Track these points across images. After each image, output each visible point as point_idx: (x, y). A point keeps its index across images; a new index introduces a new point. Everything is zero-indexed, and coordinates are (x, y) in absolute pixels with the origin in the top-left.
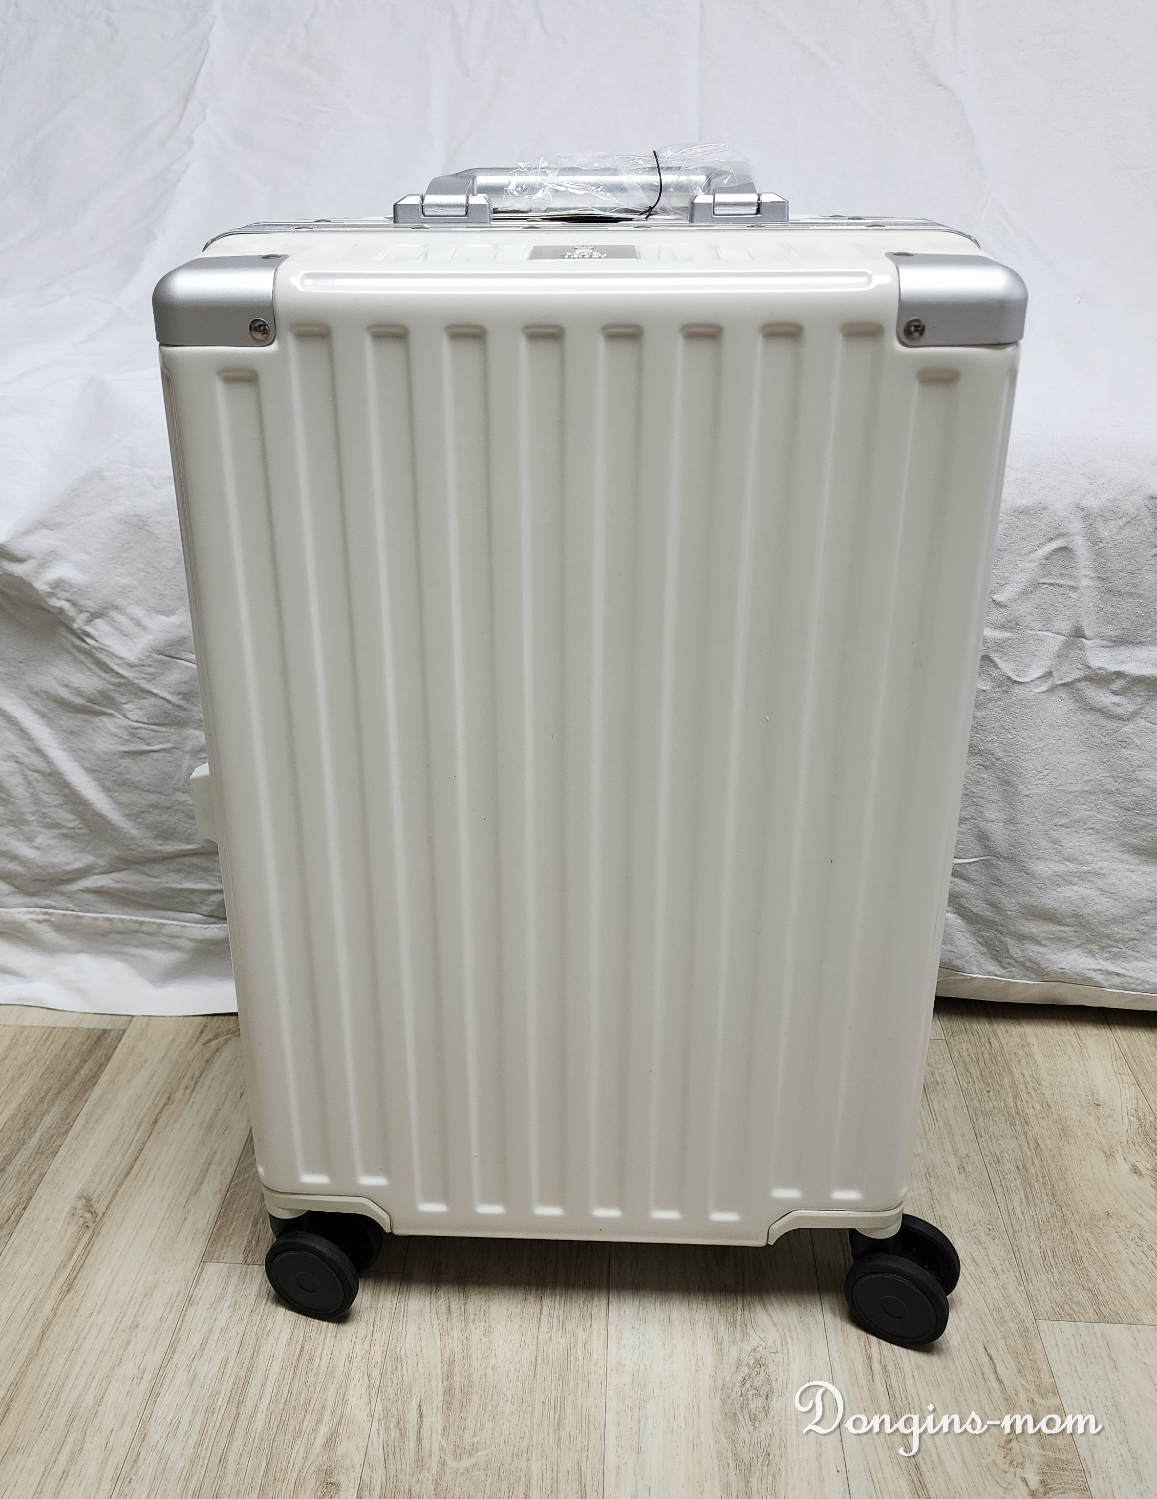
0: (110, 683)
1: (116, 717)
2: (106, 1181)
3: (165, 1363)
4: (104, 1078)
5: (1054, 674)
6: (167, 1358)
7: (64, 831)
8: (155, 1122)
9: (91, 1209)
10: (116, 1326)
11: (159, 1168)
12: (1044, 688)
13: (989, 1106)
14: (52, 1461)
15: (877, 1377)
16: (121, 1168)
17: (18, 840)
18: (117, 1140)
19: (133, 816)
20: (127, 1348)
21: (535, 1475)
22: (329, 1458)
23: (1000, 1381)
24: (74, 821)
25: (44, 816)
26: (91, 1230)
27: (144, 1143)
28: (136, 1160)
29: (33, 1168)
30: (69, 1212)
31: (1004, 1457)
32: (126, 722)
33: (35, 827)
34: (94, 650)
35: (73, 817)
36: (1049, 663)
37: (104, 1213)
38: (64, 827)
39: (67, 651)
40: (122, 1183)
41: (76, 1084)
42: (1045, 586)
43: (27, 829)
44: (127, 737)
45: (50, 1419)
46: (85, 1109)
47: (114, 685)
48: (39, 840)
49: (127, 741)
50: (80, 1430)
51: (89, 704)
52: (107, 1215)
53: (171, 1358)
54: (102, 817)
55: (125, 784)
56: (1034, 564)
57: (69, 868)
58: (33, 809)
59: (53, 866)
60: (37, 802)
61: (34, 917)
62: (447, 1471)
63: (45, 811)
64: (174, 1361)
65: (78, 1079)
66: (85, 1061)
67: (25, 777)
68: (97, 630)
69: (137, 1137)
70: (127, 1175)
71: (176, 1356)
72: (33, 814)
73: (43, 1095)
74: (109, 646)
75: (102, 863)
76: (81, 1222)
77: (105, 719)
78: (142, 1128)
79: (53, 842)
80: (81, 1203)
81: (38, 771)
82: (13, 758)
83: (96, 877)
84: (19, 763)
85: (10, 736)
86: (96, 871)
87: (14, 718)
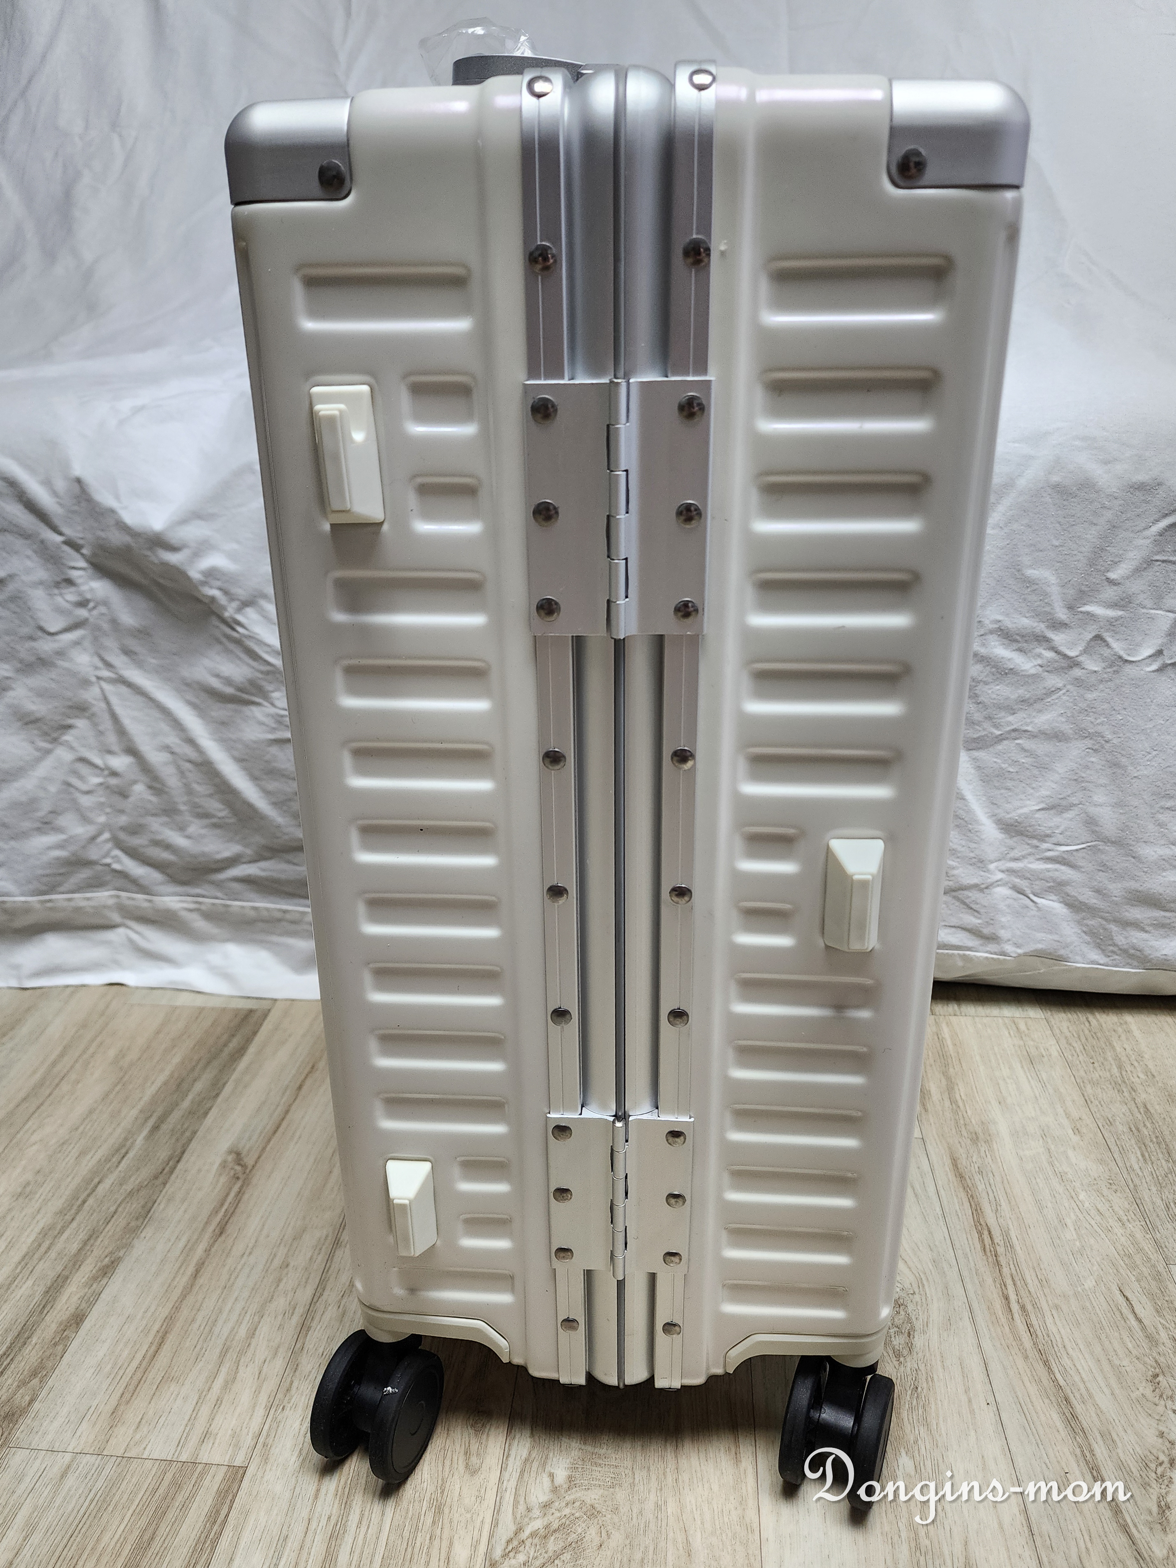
0: (258, 671)
1: (265, 707)
2: (255, 1137)
3: (315, 1300)
4: (252, 1050)
5: (1165, 653)
6: (318, 1294)
7: (214, 820)
8: (300, 1088)
9: (241, 1162)
10: (268, 1265)
11: (304, 1128)
12: (1155, 667)
13: (1095, 1076)
14: (206, 1388)
15: (1016, 1316)
16: (268, 1127)
17: (171, 829)
18: (264, 1103)
19: (279, 804)
20: (278, 1286)
23: (1140, 1321)
24: (224, 810)
25: (196, 806)
26: (241, 1180)
27: (290, 1106)
28: (283, 1119)
30: (220, 1165)
31: (1154, 1391)
32: (273, 710)
33: (188, 817)
34: (244, 639)
35: (221, 806)
36: (1160, 641)
37: (253, 1166)
38: (213, 816)
39: (220, 643)
40: (269, 1141)
41: (225, 1054)
42: (1159, 563)
43: (178, 818)
44: (274, 725)
45: (204, 1350)
46: (234, 1077)
47: (262, 672)
48: (192, 829)
49: (274, 729)
50: (234, 1360)
51: (239, 694)
52: (256, 1168)
53: (321, 1295)
54: (250, 806)
55: (273, 773)
56: (1149, 541)
57: (219, 857)
58: (185, 798)
59: (204, 854)
60: (190, 792)
61: (185, 905)
63: (197, 800)
64: (324, 1297)
65: (227, 1051)
66: (233, 1036)
67: (178, 768)
68: (247, 618)
69: (283, 1100)
70: (275, 1132)
71: (326, 1293)
72: (185, 804)
73: (194, 1064)
74: (258, 634)
75: (248, 851)
76: (232, 1174)
77: (254, 708)
78: (288, 1093)
79: (203, 831)
80: (231, 1157)
81: (190, 761)
82: (167, 748)
83: (245, 866)
84: (172, 753)
85: (164, 727)
86: (244, 860)
87: (168, 709)
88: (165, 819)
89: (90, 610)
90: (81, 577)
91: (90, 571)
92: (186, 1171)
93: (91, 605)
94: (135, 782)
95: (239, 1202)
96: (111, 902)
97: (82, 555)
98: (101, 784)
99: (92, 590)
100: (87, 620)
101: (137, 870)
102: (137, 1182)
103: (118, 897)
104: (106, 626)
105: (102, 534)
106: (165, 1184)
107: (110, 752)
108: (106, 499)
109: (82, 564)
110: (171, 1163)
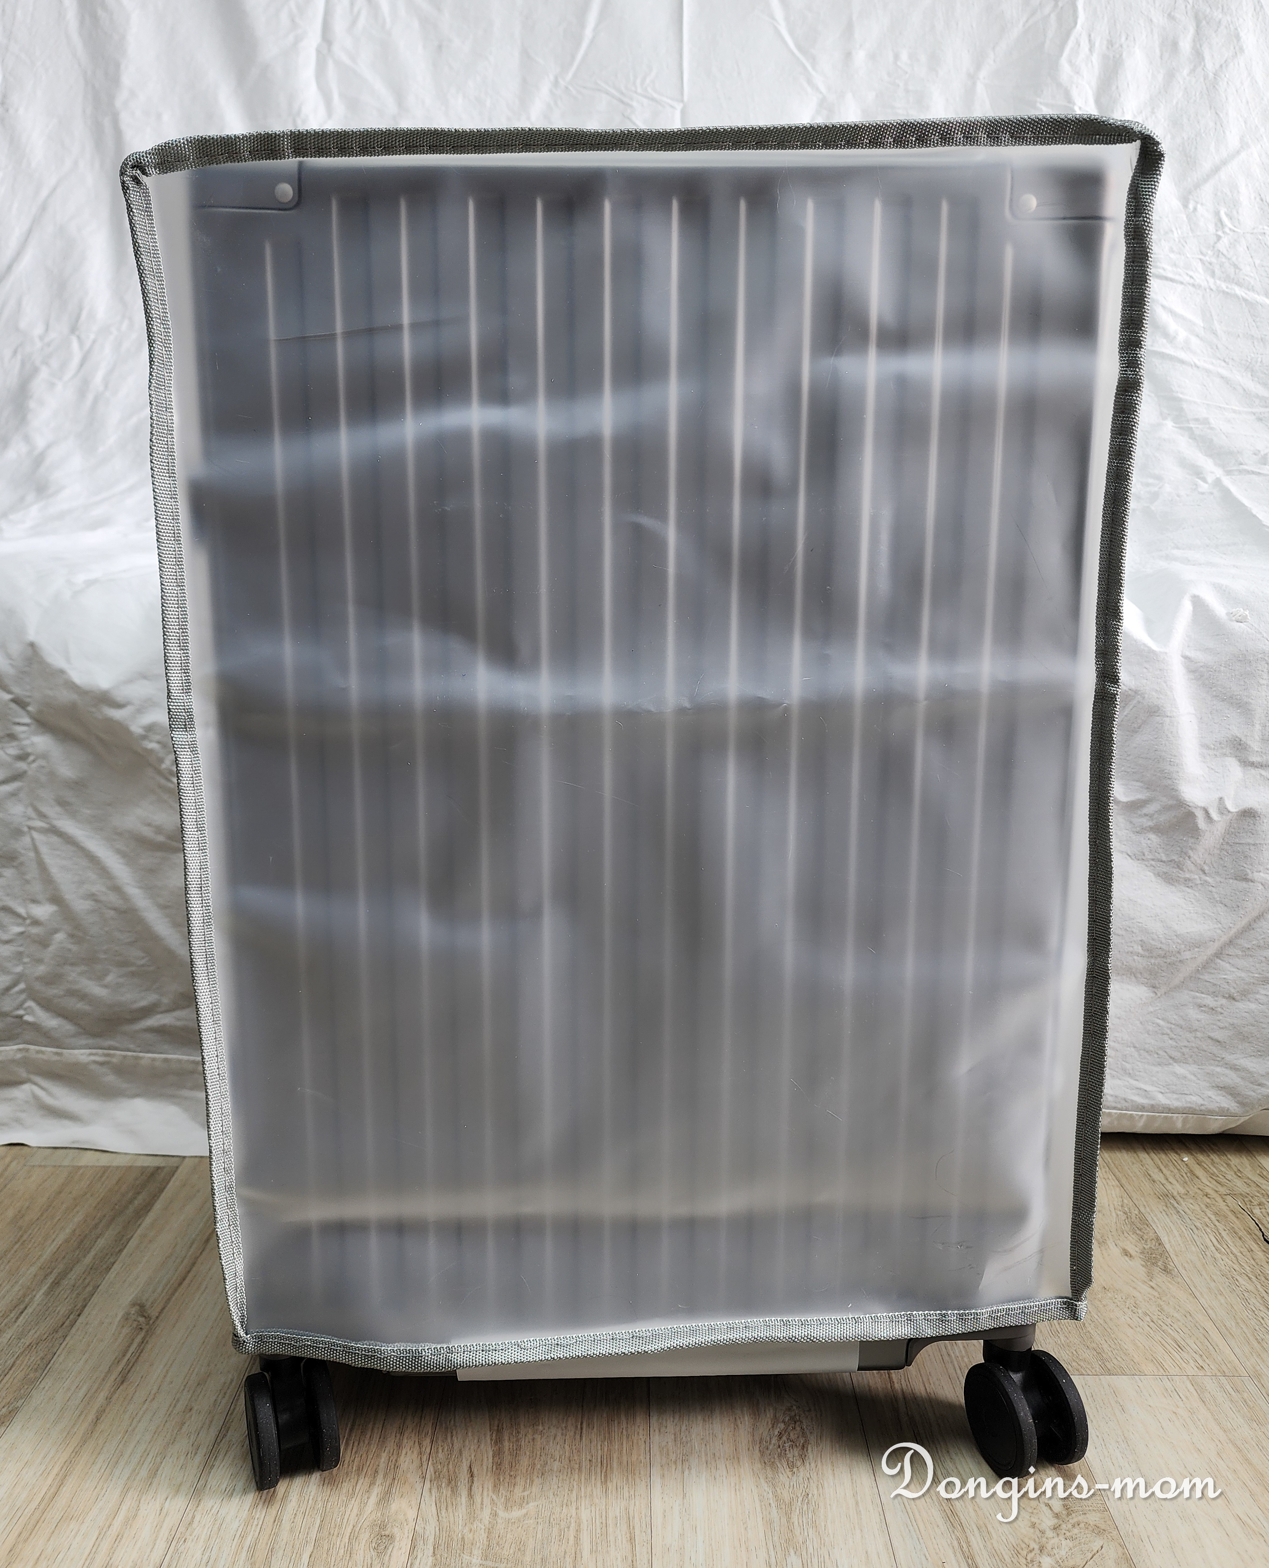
2: (159, 1290)
7: (133, 969)
8: (207, 1240)
9: (145, 1314)
10: (171, 1409)
11: (211, 1279)
16: (174, 1278)
20: (181, 1428)
21: (585, 1521)
22: (382, 1515)
24: (143, 958)
25: (116, 954)
26: (144, 1331)
27: (197, 1258)
28: (189, 1271)
29: (87, 1281)
30: (122, 1317)
33: (107, 966)
35: (140, 954)
37: (157, 1317)
38: (133, 964)
40: (175, 1291)
41: (129, 1212)
43: (97, 967)
48: (110, 978)
52: (160, 1318)
53: (225, 1435)
54: (169, 951)
57: (134, 1006)
58: (106, 947)
59: (120, 1004)
60: (111, 940)
61: (96, 1058)
62: (499, 1521)
63: (117, 948)
64: (228, 1437)
67: (103, 916)
69: (190, 1253)
70: (180, 1284)
71: (230, 1434)
72: (105, 952)
73: (98, 1220)
75: (165, 1000)
76: (135, 1325)
78: (195, 1246)
79: (121, 980)
80: (134, 1309)
81: (115, 909)
82: (92, 896)
83: (159, 1016)
84: (96, 901)
85: (92, 875)
86: (160, 1010)
87: (97, 857)
88: (83, 968)
89: (30, 764)
90: (23, 732)
91: (33, 727)
92: (87, 1324)
93: (31, 758)
94: (56, 931)
95: (142, 1352)
96: (19, 1056)
97: (28, 712)
98: (22, 933)
99: (33, 744)
100: (25, 772)
101: (50, 1022)
102: (36, 1336)
103: (27, 1050)
104: (43, 779)
105: (50, 693)
106: (65, 1337)
107: (34, 901)
108: (56, 660)
109: (27, 720)
110: (71, 1317)
